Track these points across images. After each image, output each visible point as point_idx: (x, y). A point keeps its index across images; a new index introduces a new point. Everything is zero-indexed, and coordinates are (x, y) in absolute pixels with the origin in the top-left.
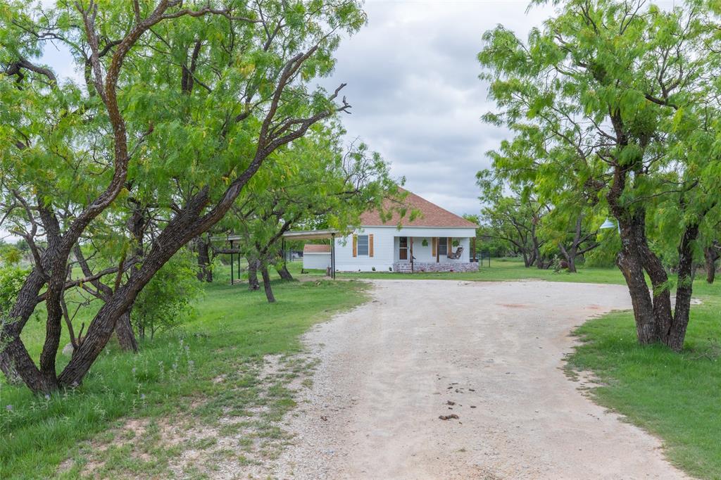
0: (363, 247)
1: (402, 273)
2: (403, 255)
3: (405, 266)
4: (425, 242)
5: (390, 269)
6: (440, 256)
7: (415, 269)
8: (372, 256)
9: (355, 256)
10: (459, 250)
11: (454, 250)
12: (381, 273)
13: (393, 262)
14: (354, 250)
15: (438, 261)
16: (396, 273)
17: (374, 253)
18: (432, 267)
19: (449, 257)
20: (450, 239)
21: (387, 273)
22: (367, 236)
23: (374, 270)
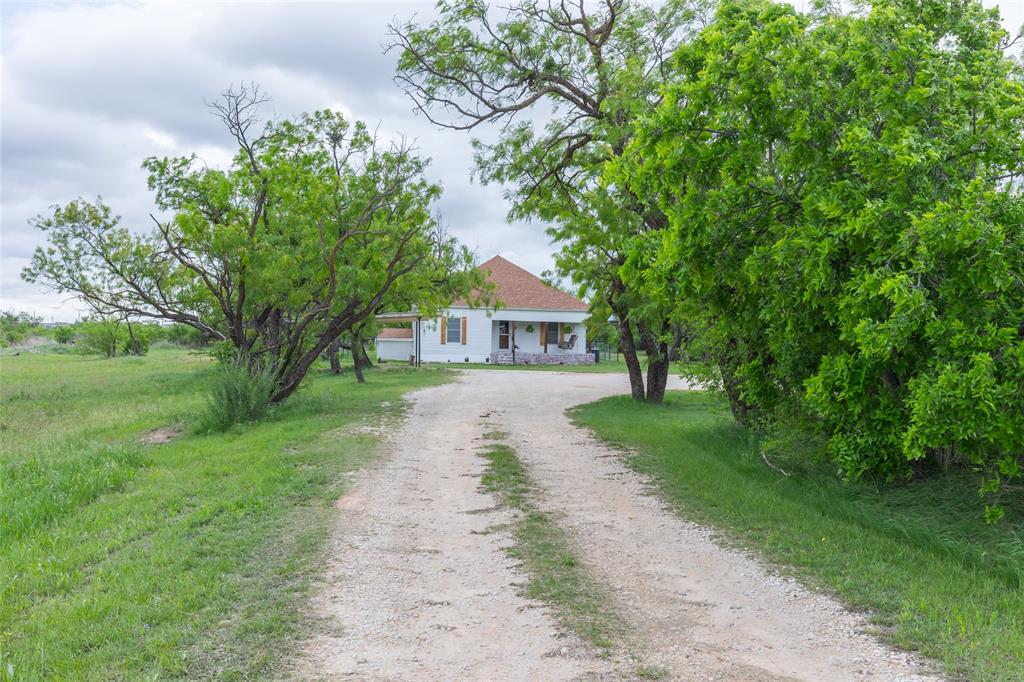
0: (454, 332)
1: (501, 365)
2: (504, 343)
3: (505, 355)
4: (530, 327)
5: (487, 360)
6: (548, 346)
7: (518, 361)
8: (464, 343)
9: (443, 343)
10: (573, 338)
11: (567, 338)
12: (475, 364)
13: (490, 352)
14: (443, 336)
15: (546, 351)
16: (494, 364)
17: (467, 340)
18: (538, 358)
19: (560, 347)
20: (562, 324)
21: (482, 364)
22: (459, 319)
23: (467, 360)
